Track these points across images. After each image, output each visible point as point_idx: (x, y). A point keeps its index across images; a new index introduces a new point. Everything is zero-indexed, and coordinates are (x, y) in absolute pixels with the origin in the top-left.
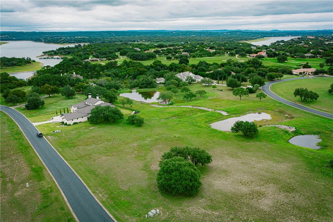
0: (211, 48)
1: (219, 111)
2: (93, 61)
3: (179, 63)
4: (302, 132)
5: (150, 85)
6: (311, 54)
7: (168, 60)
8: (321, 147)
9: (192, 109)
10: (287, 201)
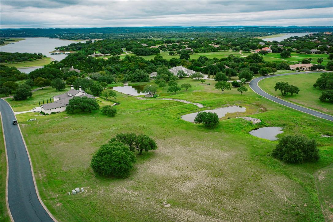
0: (217, 44)
1: (195, 104)
2: (96, 56)
3: (180, 58)
4: (267, 124)
5: (142, 78)
6: (317, 49)
7: (171, 55)
8: (278, 138)
9: (171, 102)
10: (209, 184)
